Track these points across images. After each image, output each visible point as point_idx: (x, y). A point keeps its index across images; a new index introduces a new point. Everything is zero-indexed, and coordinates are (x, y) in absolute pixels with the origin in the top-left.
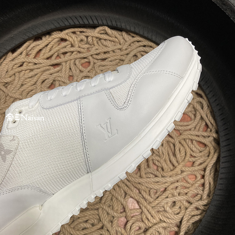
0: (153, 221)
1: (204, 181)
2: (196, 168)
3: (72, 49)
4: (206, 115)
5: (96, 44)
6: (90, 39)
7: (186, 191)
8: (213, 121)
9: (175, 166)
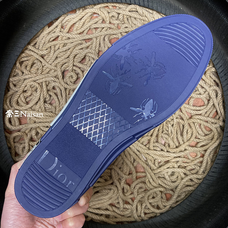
0: (154, 184)
1: (203, 160)
2: (198, 149)
3: (103, 26)
4: (218, 104)
5: (126, 21)
6: (121, 17)
7: (185, 165)
8: (222, 111)
9: (181, 144)
